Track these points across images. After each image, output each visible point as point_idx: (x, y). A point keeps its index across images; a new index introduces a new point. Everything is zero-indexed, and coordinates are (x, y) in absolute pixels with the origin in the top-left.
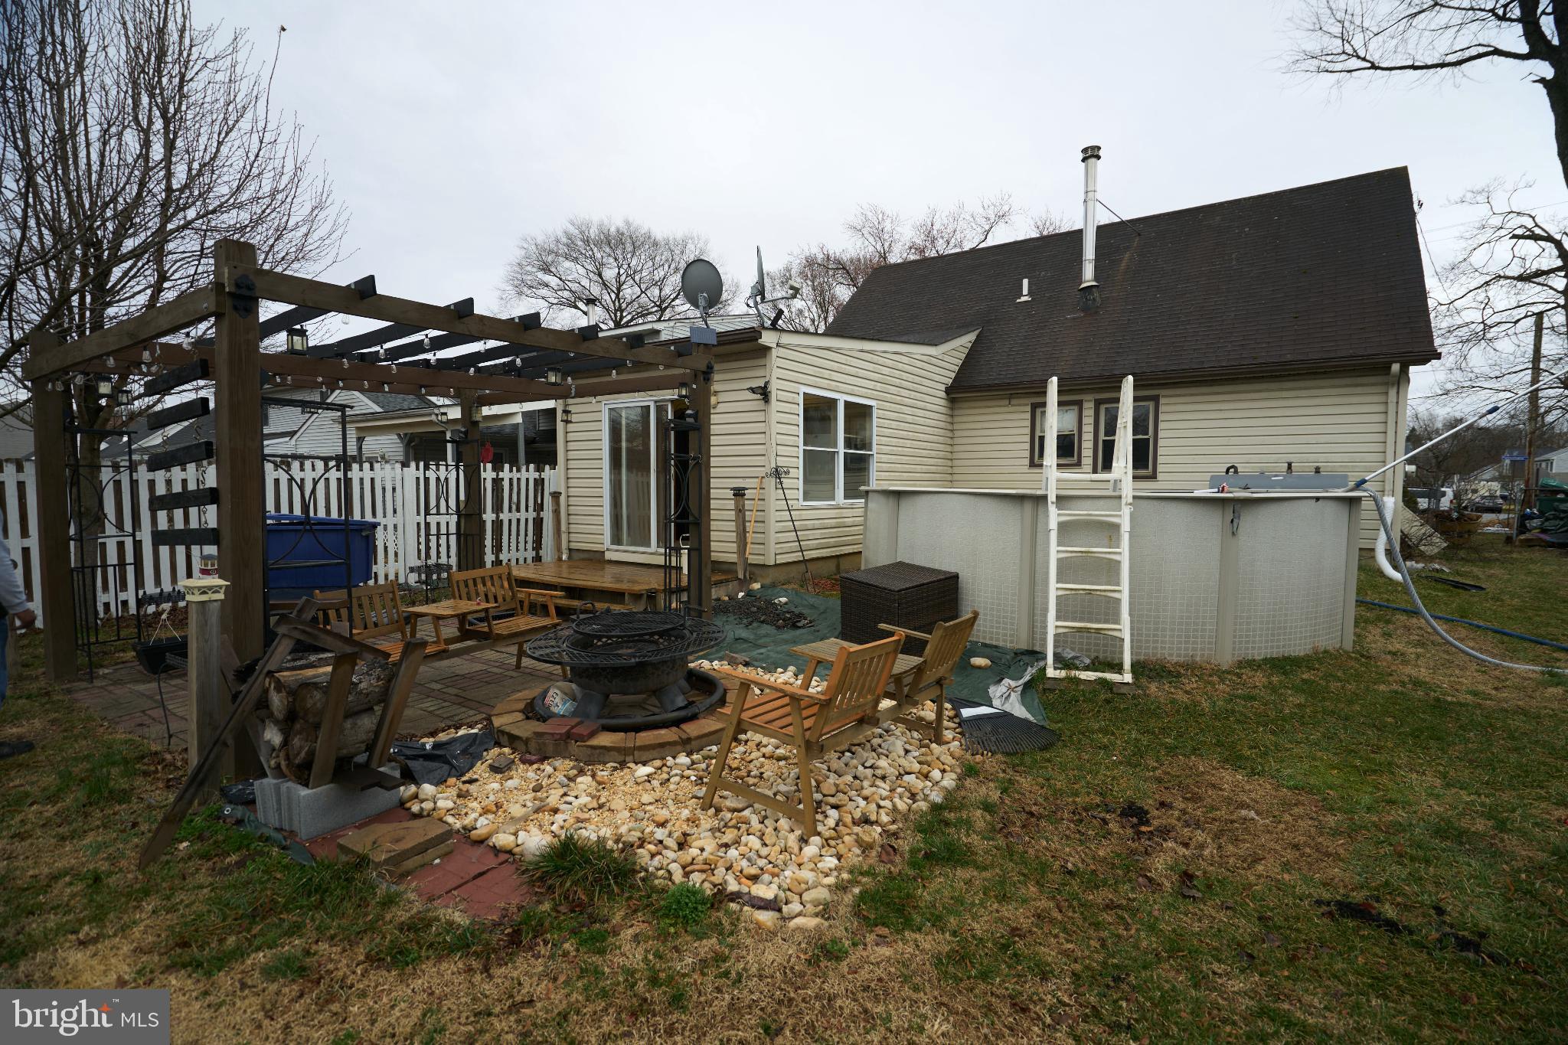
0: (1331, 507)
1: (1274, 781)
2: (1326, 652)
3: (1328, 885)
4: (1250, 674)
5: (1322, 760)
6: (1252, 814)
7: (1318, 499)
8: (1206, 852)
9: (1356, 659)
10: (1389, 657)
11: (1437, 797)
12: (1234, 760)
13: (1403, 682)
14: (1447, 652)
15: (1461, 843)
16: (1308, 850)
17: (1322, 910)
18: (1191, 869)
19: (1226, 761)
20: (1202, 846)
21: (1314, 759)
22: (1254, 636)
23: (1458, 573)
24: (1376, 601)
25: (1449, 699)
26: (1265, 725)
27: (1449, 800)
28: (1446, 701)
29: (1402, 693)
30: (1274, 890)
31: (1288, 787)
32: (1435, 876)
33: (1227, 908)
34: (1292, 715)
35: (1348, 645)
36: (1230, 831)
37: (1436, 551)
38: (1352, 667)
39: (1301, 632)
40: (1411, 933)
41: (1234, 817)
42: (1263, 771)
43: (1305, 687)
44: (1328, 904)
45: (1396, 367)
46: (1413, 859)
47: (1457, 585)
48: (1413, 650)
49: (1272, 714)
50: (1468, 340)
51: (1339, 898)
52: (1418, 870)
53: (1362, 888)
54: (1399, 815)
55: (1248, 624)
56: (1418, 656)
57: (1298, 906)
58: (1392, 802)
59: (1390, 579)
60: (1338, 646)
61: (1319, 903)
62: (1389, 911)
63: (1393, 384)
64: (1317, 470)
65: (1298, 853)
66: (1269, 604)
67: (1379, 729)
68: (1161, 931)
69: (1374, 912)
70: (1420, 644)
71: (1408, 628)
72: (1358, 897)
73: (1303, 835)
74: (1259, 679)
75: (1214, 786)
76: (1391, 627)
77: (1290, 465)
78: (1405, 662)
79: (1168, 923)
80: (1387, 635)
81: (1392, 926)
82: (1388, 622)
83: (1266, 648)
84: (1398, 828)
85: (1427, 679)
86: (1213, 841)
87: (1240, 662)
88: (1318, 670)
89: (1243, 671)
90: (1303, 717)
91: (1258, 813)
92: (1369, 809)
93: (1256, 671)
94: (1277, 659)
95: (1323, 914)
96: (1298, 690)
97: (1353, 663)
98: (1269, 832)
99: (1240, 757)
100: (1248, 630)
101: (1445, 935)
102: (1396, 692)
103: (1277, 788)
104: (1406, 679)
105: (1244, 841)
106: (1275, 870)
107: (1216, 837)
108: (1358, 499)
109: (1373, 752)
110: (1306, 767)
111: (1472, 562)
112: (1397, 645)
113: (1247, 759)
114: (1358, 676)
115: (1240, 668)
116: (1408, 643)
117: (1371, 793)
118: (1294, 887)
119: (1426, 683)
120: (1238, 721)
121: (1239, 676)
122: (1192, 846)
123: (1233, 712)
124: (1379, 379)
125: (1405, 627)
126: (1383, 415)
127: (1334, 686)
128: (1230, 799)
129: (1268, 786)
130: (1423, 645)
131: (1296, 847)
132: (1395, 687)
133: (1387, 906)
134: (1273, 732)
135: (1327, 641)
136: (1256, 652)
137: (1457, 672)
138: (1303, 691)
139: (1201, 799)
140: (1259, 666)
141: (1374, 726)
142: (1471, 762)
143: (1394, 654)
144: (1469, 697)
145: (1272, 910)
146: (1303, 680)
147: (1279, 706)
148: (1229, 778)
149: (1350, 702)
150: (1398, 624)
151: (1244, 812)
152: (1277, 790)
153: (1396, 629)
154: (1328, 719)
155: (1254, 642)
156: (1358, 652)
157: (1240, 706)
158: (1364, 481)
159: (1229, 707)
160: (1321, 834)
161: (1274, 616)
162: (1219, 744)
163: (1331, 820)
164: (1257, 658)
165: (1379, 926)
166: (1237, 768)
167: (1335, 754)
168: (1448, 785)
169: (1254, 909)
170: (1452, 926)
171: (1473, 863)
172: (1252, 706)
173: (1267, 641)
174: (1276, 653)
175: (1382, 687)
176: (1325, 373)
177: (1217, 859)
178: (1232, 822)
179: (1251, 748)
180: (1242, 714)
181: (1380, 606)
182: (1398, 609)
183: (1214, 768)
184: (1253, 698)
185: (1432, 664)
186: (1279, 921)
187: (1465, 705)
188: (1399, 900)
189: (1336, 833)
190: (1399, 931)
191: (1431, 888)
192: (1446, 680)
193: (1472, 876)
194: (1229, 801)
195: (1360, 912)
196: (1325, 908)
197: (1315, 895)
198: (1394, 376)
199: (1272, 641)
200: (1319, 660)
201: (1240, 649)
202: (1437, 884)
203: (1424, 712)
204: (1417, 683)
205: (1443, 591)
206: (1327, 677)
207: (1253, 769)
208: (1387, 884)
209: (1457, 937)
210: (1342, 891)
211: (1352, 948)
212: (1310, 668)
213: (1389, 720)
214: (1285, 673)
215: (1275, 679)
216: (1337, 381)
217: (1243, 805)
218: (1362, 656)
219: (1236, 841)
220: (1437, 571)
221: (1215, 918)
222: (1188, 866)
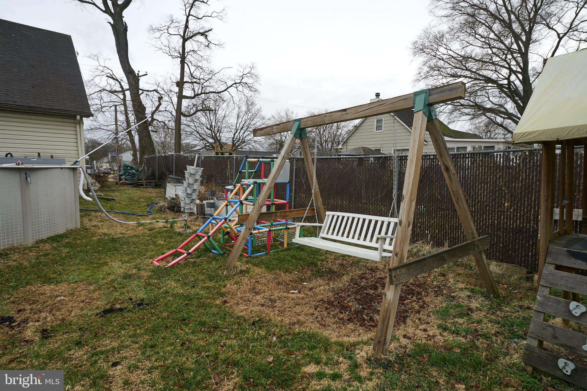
0: (67, 171)
1: (67, 283)
2: (71, 230)
3: (98, 308)
4: (43, 246)
5: (83, 269)
6: (62, 298)
7: (62, 168)
8: (49, 319)
9: (83, 230)
10: (93, 228)
11: (121, 268)
12: (48, 281)
13: (100, 235)
14: (110, 222)
15: (131, 278)
16: (87, 301)
17: (98, 316)
18: (45, 328)
19: (44, 282)
20: (46, 318)
21: (80, 269)
22: (42, 229)
23: (107, 195)
24: (83, 208)
25: (115, 237)
26: (56, 263)
27: (124, 267)
28: (114, 238)
29: (101, 239)
30: (81, 318)
31: (73, 283)
32: (127, 290)
33: (66, 333)
34: (66, 256)
35: (79, 226)
36: (55, 307)
37: (98, 188)
38: (82, 234)
39: (61, 224)
40: (126, 309)
41: (55, 301)
42: (61, 280)
43: (68, 245)
44: (100, 313)
45: (78, 117)
46: (120, 288)
47: (108, 200)
48: (100, 224)
49: (58, 259)
50: (96, 110)
51: (102, 310)
52: (122, 291)
53: (108, 303)
54: (112, 277)
55: (38, 224)
56: (102, 225)
57: (91, 319)
58: (109, 274)
59: (86, 200)
60: (75, 227)
61: (97, 315)
62: (118, 306)
63: (78, 124)
64: (52, 157)
65: (84, 303)
66: (47, 214)
67: (98, 253)
68: (42, 355)
69: (114, 308)
70: (101, 221)
71: (96, 217)
72: (108, 307)
73: (84, 297)
74: (47, 246)
75: (42, 294)
76: (91, 217)
77: (39, 154)
78: (99, 228)
79: (44, 351)
80: (90, 220)
81: (121, 310)
82: (89, 215)
83: (48, 233)
84: (113, 281)
85: (107, 232)
86: (49, 314)
87: (37, 242)
88: (70, 237)
89: (40, 245)
90: (70, 256)
91: (64, 296)
92: (103, 279)
93: (45, 244)
94: (53, 237)
95: (99, 317)
96: (65, 247)
97: (82, 232)
98: (71, 301)
99: (50, 279)
100: (39, 227)
101: (134, 305)
102: (99, 239)
103: (69, 284)
104: (101, 234)
105: (62, 308)
106: (79, 312)
107: (50, 312)
108: (76, 168)
109: (99, 260)
110: (78, 273)
111: (109, 191)
112: (94, 223)
113: (54, 278)
114: (85, 237)
115: (37, 244)
116: (98, 222)
117: (102, 274)
118: (88, 314)
119: (108, 234)
120: (44, 265)
121: (38, 247)
122: (41, 320)
123: (40, 262)
124: (73, 121)
125: (95, 216)
126: (75, 136)
127: (78, 242)
128: (51, 296)
129: (65, 285)
130: (103, 221)
131: (83, 301)
132: (99, 237)
133: (117, 305)
134: (60, 265)
135: (71, 226)
136: (43, 236)
137: (115, 228)
138: (67, 247)
139: (37, 301)
140: (46, 241)
141: (96, 252)
142: (127, 254)
143: (94, 226)
144: (120, 235)
145: (82, 325)
146: (66, 243)
147: (60, 255)
148: (47, 288)
149: (86, 246)
150: (93, 215)
151: (59, 299)
152: (69, 285)
153: (93, 218)
154: (80, 254)
155: (42, 232)
156: (83, 228)
157: (43, 259)
158: (77, 162)
159: (38, 261)
160: (90, 293)
161: (50, 219)
162: (39, 277)
163: (92, 288)
164: (44, 238)
165: (117, 312)
166: (50, 283)
167: (86, 265)
168: (123, 263)
169: (76, 328)
170: (135, 302)
171: (135, 282)
172: (48, 258)
173: (48, 230)
174: (52, 234)
175: (95, 238)
176: (50, 115)
177: (54, 319)
178: (55, 303)
179: (53, 274)
180: (44, 262)
181: (85, 210)
182: (91, 210)
183: (40, 287)
184: (48, 254)
185: (107, 227)
186: (86, 327)
187: (120, 238)
188: (119, 302)
189: (94, 291)
190: (123, 310)
191: (127, 294)
192: (113, 231)
193: (136, 286)
194: (51, 297)
195: (111, 311)
196: (99, 315)
197: (95, 313)
198: (78, 121)
199: (50, 230)
200: (69, 234)
201: (36, 236)
202: (128, 293)
203: (109, 243)
204: (105, 234)
205: (104, 202)
206: (75, 239)
207: (57, 281)
208: (115, 299)
209: (137, 304)
210: (103, 308)
211: (111, 322)
212: (67, 238)
213: (100, 248)
214: (58, 242)
215: (54, 245)
216: (56, 119)
217: (57, 296)
218: (85, 229)
219: (59, 310)
220: (100, 195)
221: (62, 339)
222: (43, 327)
